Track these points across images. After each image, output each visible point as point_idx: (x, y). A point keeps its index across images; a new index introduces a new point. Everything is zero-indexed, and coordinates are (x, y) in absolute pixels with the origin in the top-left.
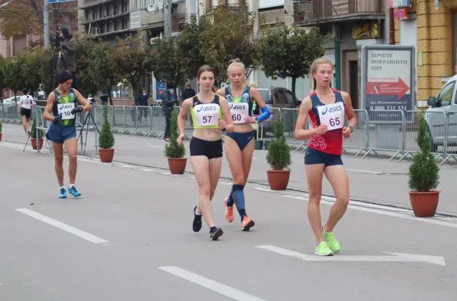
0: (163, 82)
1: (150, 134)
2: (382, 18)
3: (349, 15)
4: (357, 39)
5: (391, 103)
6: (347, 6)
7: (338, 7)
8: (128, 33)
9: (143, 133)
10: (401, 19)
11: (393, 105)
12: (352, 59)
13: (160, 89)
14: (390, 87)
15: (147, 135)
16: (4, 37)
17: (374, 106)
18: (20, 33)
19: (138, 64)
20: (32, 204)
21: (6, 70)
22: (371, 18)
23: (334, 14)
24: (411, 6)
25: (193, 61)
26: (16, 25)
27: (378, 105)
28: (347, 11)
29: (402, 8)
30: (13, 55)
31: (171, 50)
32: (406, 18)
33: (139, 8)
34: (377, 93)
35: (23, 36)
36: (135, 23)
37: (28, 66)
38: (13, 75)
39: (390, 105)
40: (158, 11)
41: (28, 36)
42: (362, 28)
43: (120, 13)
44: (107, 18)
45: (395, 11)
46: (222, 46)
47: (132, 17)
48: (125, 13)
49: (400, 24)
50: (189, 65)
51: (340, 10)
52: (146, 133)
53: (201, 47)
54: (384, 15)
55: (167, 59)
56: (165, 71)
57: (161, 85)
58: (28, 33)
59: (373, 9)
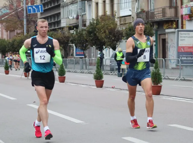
0: (79, 48)
1: (74, 71)
2: (177, 19)
3: (162, 18)
4: (166, 29)
5: (189, 56)
6: (162, 14)
7: (157, 15)
8: (60, 28)
9: (71, 71)
10: (186, 20)
11: (190, 57)
12: (163, 38)
13: (77, 51)
14: (189, 48)
15: (72, 72)
16: (6, 31)
17: (182, 57)
18: (13, 29)
19: (67, 41)
20: (34, 102)
21: (7, 45)
22: (172, 19)
23: (155, 18)
24: (191, 14)
25: (93, 39)
26: (10, 26)
27: (183, 57)
28: (162, 17)
29: (187, 15)
30: (10, 38)
31: (82, 34)
32: (189, 19)
33: (65, 17)
34: (183, 51)
35: (14, 31)
36: (63, 24)
37: (17, 43)
38: (10, 47)
39: (188, 57)
40: (74, 18)
41: (16, 30)
42: (168, 24)
43: (56, 20)
44: (50, 22)
45: (184, 16)
46: (107, 32)
47: (62, 21)
48: (59, 20)
49: (186, 22)
50: (91, 40)
51: (158, 16)
52: (72, 71)
53: (97, 32)
54: (178, 18)
55: (81, 38)
56: (80, 43)
57: (78, 50)
58: (16, 29)
59: (173, 16)
